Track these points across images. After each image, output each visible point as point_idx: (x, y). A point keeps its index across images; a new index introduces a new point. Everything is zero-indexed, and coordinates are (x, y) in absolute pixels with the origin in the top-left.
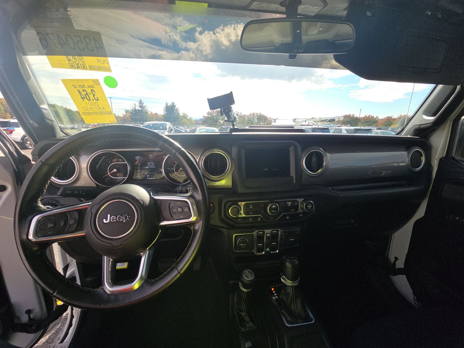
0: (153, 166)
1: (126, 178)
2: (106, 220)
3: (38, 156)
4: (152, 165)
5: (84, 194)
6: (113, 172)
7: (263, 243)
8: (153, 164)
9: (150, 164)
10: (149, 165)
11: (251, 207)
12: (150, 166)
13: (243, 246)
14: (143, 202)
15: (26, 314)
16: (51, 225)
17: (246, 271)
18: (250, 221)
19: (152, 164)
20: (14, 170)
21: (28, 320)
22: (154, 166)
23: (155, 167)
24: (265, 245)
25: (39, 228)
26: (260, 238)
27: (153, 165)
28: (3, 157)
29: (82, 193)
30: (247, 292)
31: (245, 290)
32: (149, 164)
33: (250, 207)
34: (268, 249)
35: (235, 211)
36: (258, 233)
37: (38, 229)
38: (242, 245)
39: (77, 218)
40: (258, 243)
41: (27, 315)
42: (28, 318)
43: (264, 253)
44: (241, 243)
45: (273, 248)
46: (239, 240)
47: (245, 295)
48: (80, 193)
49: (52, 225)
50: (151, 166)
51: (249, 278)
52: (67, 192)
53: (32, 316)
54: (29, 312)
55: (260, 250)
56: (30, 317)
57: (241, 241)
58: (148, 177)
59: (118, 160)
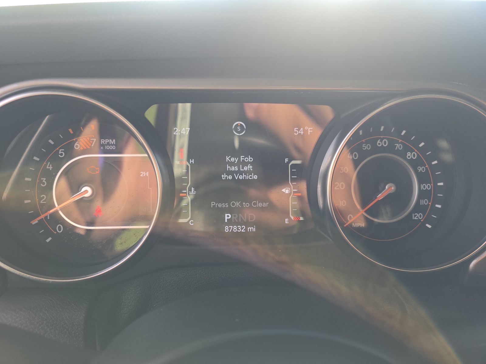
0: (248, 172)
4: (246, 168)
6: (77, 197)
8: (251, 163)
9: (238, 164)
10: (233, 169)
12: (236, 172)
19: (244, 164)
22: (255, 170)
23: (256, 177)
27: (250, 167)
32: (232, 164)
50: (241, 173)
58: (230, 223)
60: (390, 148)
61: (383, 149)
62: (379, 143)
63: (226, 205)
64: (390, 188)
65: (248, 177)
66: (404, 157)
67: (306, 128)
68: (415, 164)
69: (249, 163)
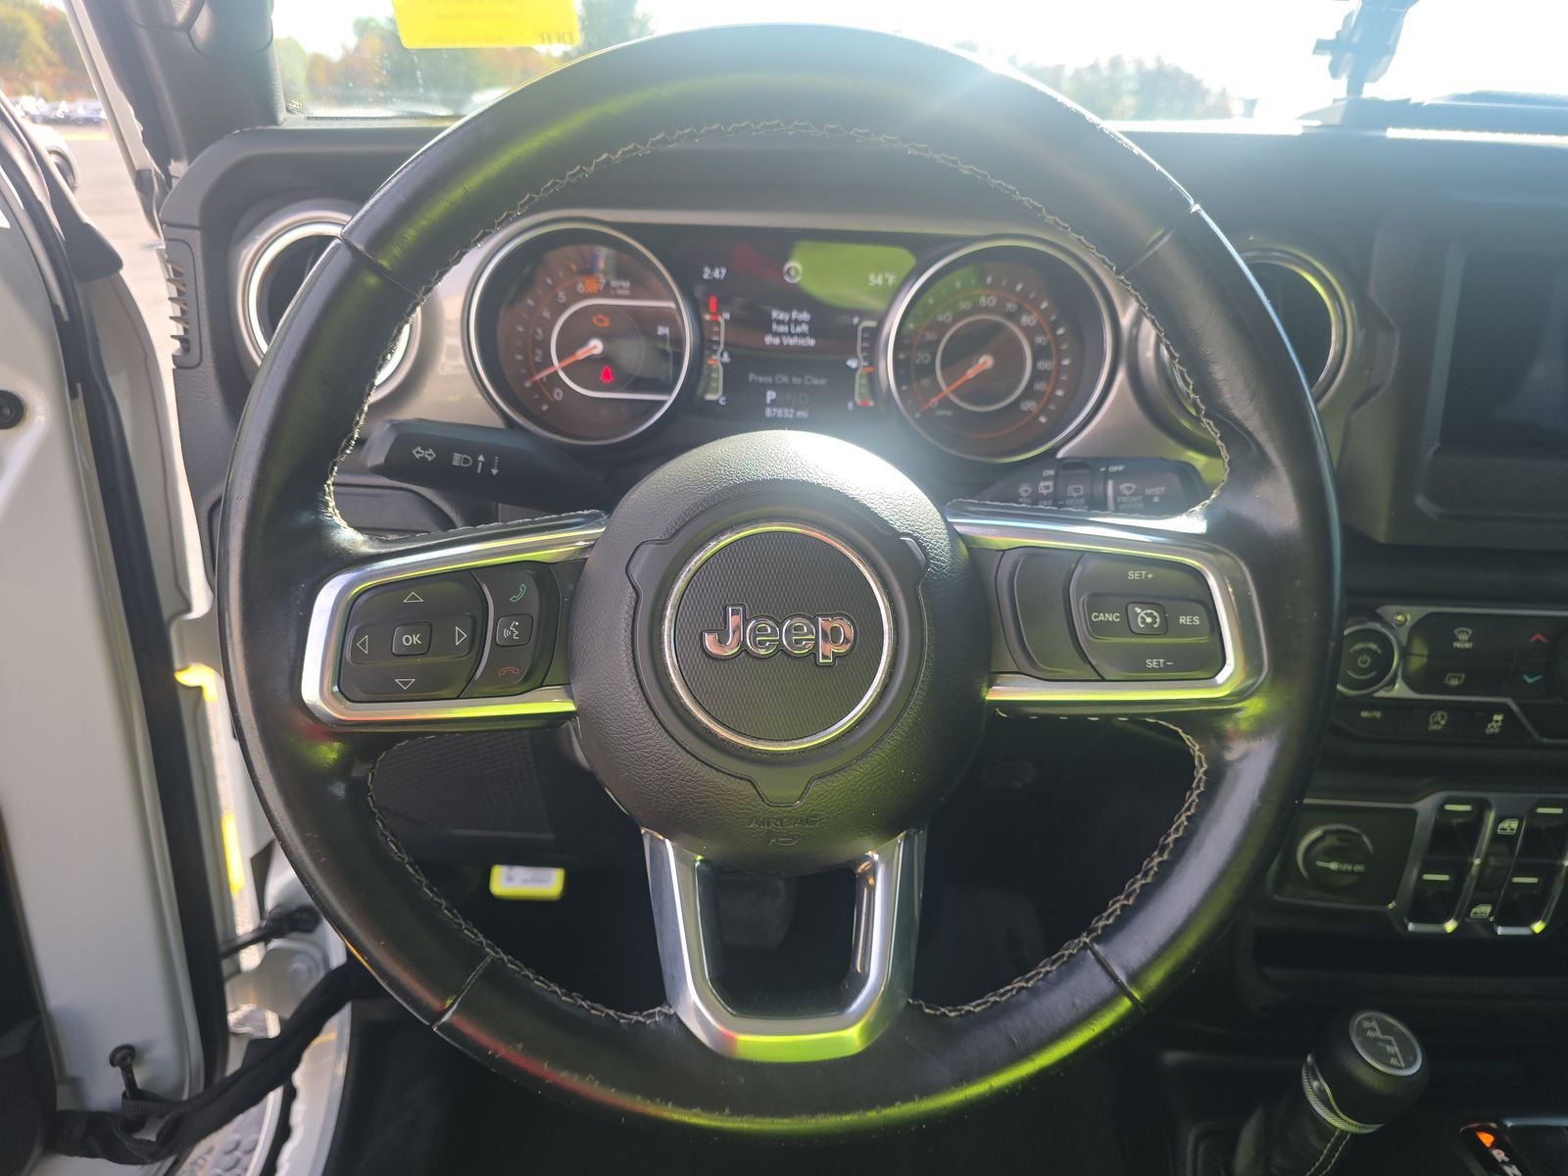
0: (802, 335)
1: (670, 399)
2: (722, 641)
3: (198, 233)
4: (799, 329)
5: (495, 471)
6: (581, 354)
7: (1460, 871)
8: (808, 323)
9: (789, 323)
10: (781, 329)
11: (1463, 640)
12: (786, 335)
13: (1339, 872)
14: (923, 549)
15: (113, 1063)
16: (407, 640)
17: (1366, 1024)
18: (1434, 727)
19: (797, 322)
20: (55, 308)
21: (124, 1095)
22: (812, 333)
23: (813, 343)
24: (1469, 885)
25: (354, 648)
26: (1452, 839)
27: (805, 328)
28: (6, 229)
29: (487, 466)
30: (1354, 1136)
31: (1340, 1123)
33: (1457, 640)
34: (1484, 910)
35: (1365, 657)
36: (1441, 809)
37: (348, 655)
38: (1334, 866)
39: (534, 610)
40: (1428, 868)
41: (116, 1073)
42: (122, 1087)
43: (1455, 931)
44: (1332, 854)
45: (1517, 910)
46: (1316, 834)
47: (1334, 1149)
48: (476, 462)
49: (416, 639)
50: (790, 334)
51: (1393, 1061)
52: (418, 453)
53: (140, 1077)
54: (126, 1057)
55: (1433, 905)
56: (130, 1082)
57: (1331, 841)
58: (774, 403)
59: (608, 284)
60: (998, 309)
61: (987, 310)
62: (983, 301)
63: (768, 380)
64: (986, 361)
65: (802, 342)
66: (1018, 322)
67: (886, 276)
68: (1030, 332)
69: (803, 322)
